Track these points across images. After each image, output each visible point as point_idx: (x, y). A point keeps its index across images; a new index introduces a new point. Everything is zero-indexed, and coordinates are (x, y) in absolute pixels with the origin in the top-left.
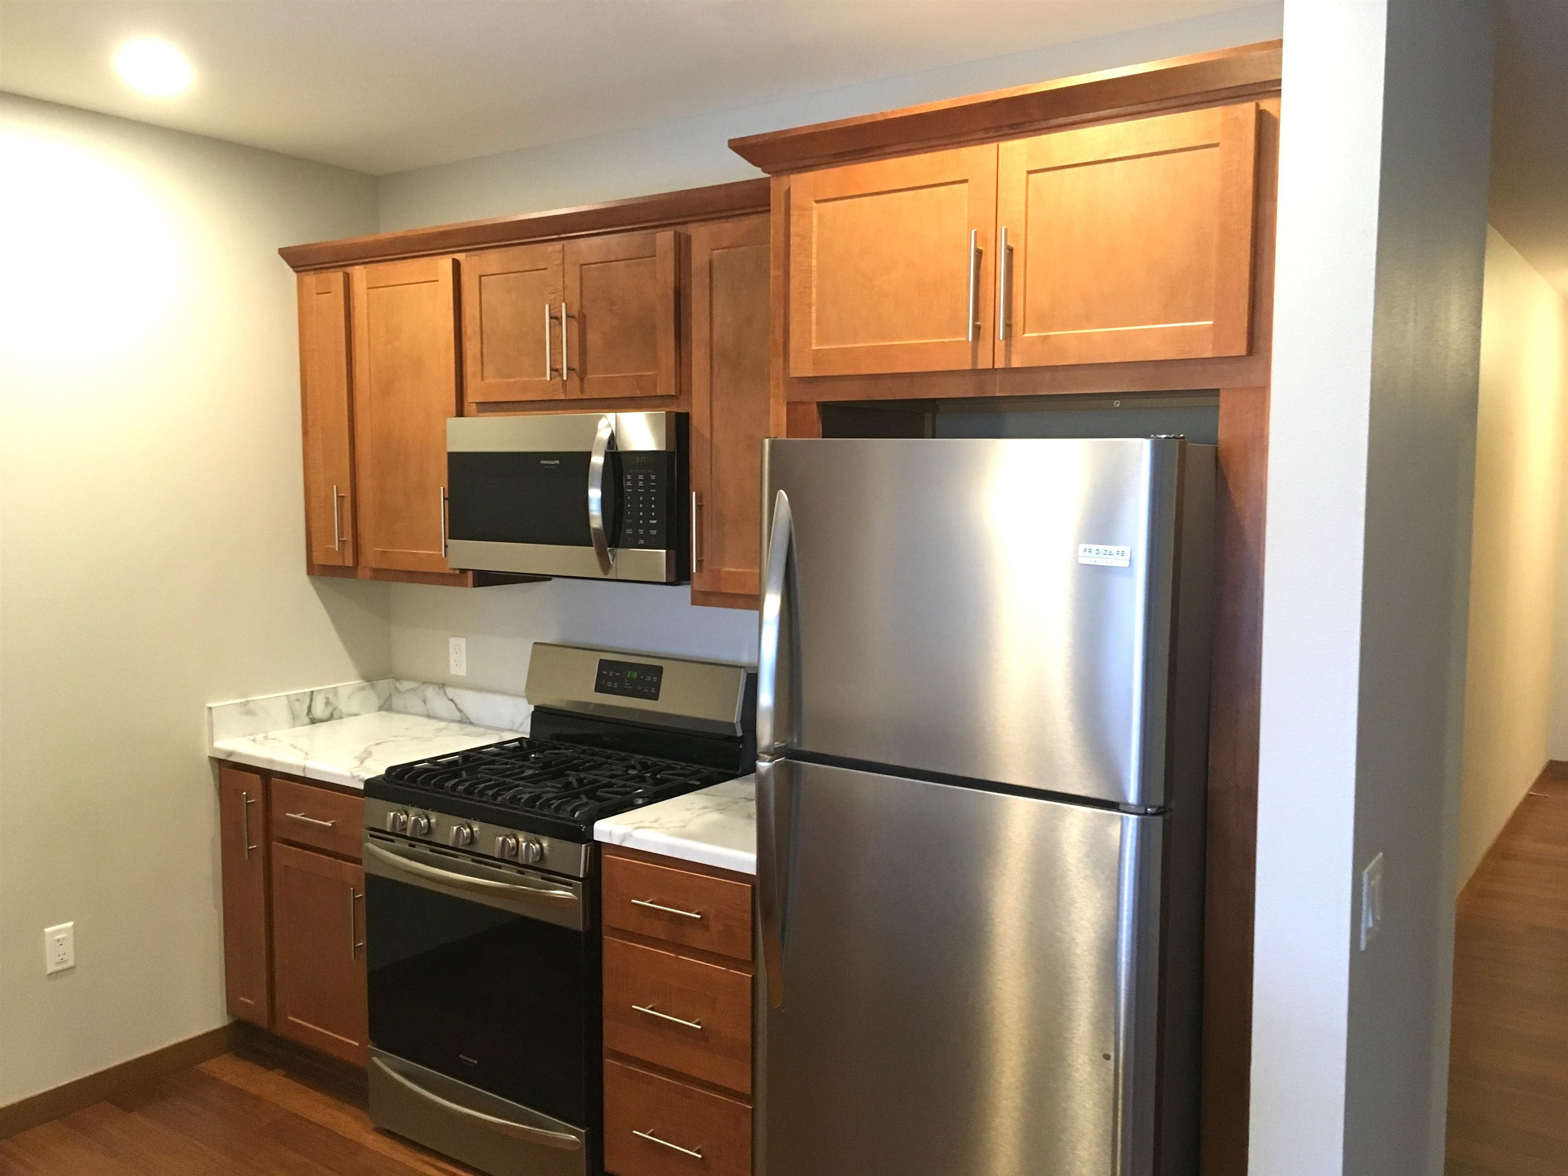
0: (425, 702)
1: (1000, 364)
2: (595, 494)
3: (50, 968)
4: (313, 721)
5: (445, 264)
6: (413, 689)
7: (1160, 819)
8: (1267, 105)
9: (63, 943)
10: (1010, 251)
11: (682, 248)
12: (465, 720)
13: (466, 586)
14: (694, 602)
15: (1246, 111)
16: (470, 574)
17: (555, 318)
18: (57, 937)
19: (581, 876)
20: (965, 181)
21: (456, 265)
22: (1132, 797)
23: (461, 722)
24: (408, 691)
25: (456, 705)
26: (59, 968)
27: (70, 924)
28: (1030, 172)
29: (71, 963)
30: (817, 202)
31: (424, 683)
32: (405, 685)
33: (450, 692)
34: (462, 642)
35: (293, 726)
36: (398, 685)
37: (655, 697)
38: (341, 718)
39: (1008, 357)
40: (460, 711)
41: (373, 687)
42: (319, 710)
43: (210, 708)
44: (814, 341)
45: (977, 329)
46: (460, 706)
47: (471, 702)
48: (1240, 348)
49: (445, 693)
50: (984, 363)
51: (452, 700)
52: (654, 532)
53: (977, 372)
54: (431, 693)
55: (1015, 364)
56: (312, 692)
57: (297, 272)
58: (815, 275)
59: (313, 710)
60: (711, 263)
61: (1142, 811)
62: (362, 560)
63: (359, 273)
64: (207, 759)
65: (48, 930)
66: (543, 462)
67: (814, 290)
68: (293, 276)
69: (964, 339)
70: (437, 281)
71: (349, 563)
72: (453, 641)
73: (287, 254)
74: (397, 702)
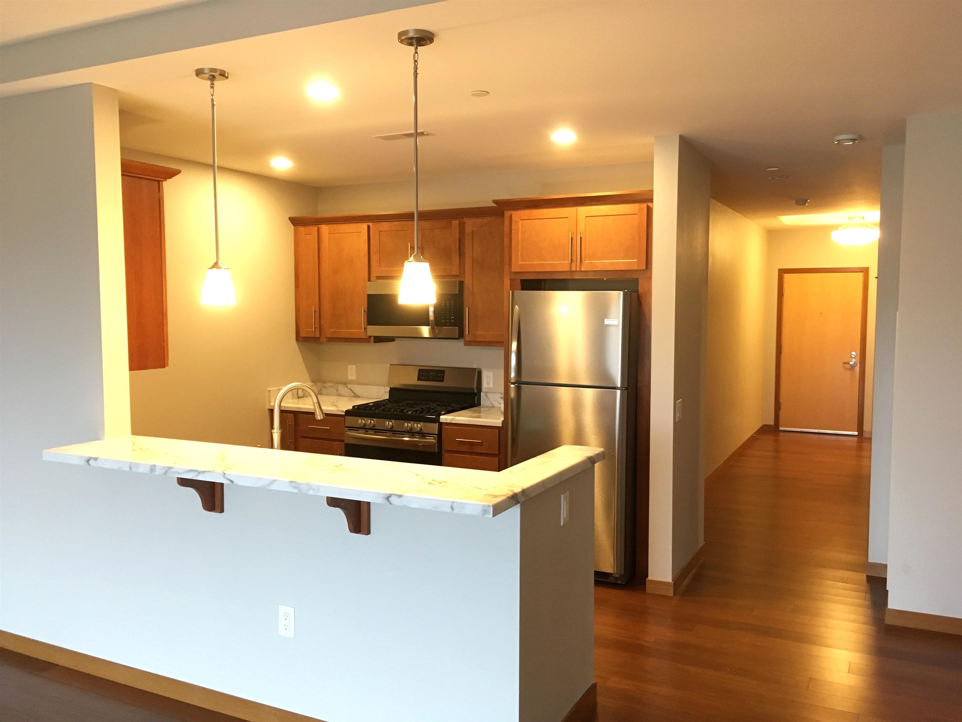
0: (337, 390)
1: (578, 270)
2: (431, 309)
4: (299, 397)
5: (365, 226)
6: (332, 386)
7: (626, 391)
8: (650, 204)
10: (581, 238)
11: (462, 227)
12: (356, 396)
13: (370, 342)
14: (465, 345)
15: (644, 206)
16: (372, 338)
19: (437, 433)
20: (568, 218)
21: (369, 227)
22: (619, 385)
23: (354, 397)
24: (329, 387)
25: (352, 391)
28: (586, 217)
30: (521, 220)
31: (336, 383)
32: (328, 384)
33: (349, 386)
34: (354, 367)
35: (293, 399)
36: (324, 384)
37: (442, 381)
38: (306, 397)
39: (580, 268)
40: (354, 393)
41: (316, 385)
42: (300, 393)
43: (269, 390)
44: (520, 261)
45: (571, 259)
46: (354, 391)
47: (358, 389)
48: (644, 268)
49: (347, 386)
50: (573, 269)
51: (350, 389)
52: (453, 321)
53: (571, 272)
54: (340, 387)
55: (583, 270)
57: (294, 226)
58: (520, 241)
59: (298, 393)
60: (473, 232)
61: (621, 389)
62: (322, 335)
63: (325, 229)
64: (267, 410)
67: (520, 246)
68: (292, 227)
69: (567, 262)
70: (361, 232)
71: (318, 335)
72: (350, 367)
73: (291, 219)
74: (324, 391)
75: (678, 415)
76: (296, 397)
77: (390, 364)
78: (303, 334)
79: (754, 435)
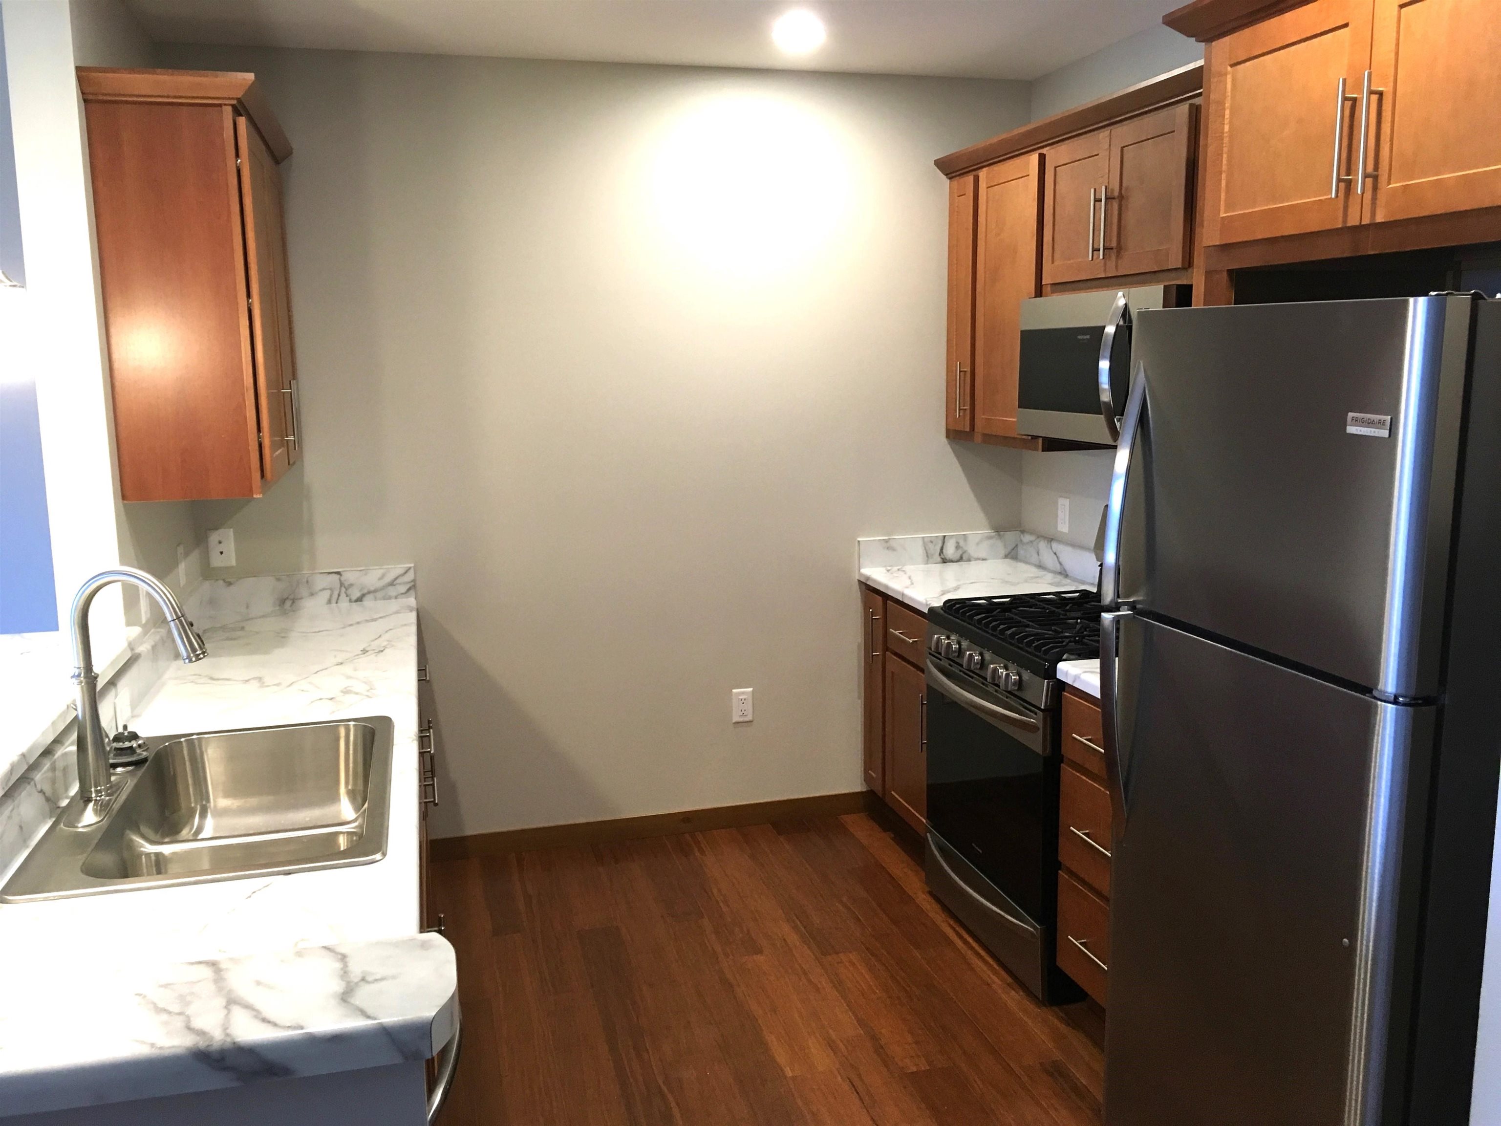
0: (1037, 553)
1: (1366, 221)
2: (1104, 365)
3: (736, 719)
4: (944, 561)
5: (1035, 159)
6: (1032, 542)
9: (744, 702)
10: (1381, 95)
12: (1064, 574)
13: (1036, 449)
16: (1040, 440)
17: (1097, 200)
18: (741, 697)
19: (1042, 708)
20: (1347, 24)
21: (1042, 159)
23: (1059, 573)
24: (1028, 543)
25: (1057, 557)
26: (741, 719)
27: (751, 689)
29: (749, 718)
30: (1232, 66)
31: (1039, 537)
32: (1027, 538)
33: (1055, 545)
34: (1068, 502)
35: (927, 564)
38: (969, 560)
39: (1373, 214)
40: (1060, 564)
41: (1000, 537)
42: (950, 551)
43: (859, 541)
44: (1222, 208)
46: (1060, 560)
47: (1067, 555)
49: (1051, 548)
50: (1353, 221)
51: (1055, 554)
54: (1043, 546)
55: (1379, 219)
56: (945, 536)
57: (950, 178)
58: (1226, 140)
59: (944, 551)
61: (1392, 700)
62: (977, 426)
63: (983, 178)
64: (857, 581)
65: (734, 691)
66: (1079, 337)
67: (1225, 156)
68: (946, 181)
69: (1329, 197)
70: (1028, 175)
71: (968, 429)
72: (1062, 502)
73: (940, 164)
74: (1021, 552)
76: (939, 559)
78: (951, 424)
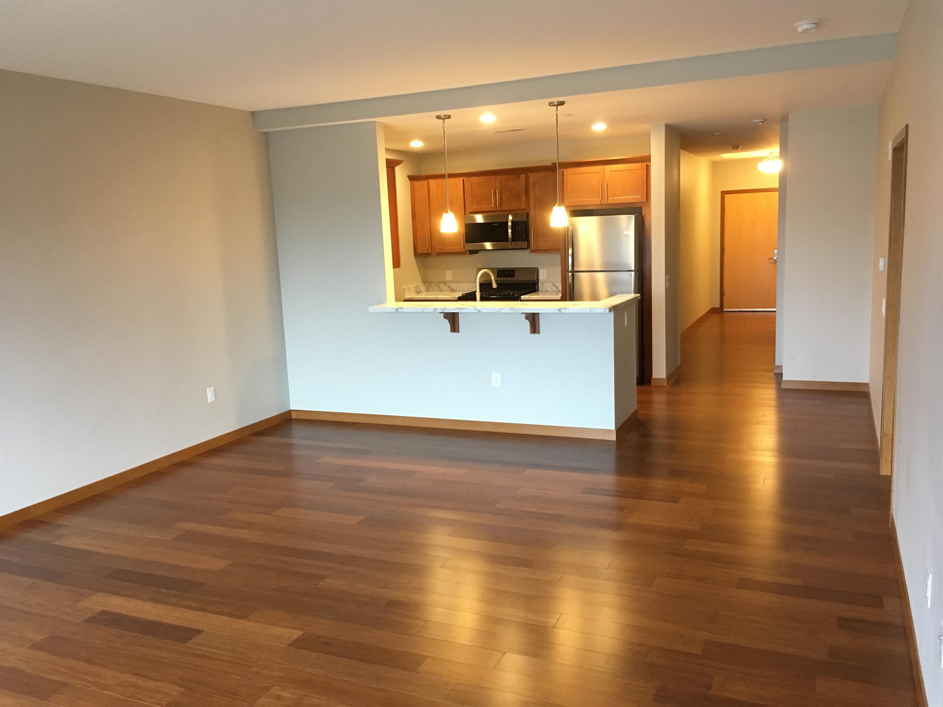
0: (439, 288)
1: (606, 203)
2: (510, 231)
5: (461, 179)
6: (436, 285)
7: (637, 272)
8: (648, 163)
10: (607, 184)
11: (527, 179)
12: (453, 290)
13: (467, 254)
14: (531, 252)
15: (645, 164)
16: (468, 251)
17: (495, 193)
20: (598, 172)
21: (463, 180)
22: (633, 269)
23: (452, 291)
24: (434, 286)
25: (450, 287)
28: (610, 171)
30: (570, 174)
31: (439, 283)
32: (433, 284)
33: (448, 284)
34: (450, 271)
36: (430, 284)
37: (514, 277)
39: (607, 202)
40: (451, 288)
43: (404, 288)
45: (602, 197)
47: (454, 286)
48: (645, 200)
50: (603, 203)
51: (449, 286)
52: (524, 238)
53: (601, 204)
54: (442, 286)
55: (608, 203)
56: (417, 286)
57: (410, 181)
58: (569, 187)
60: (534, 181)
61: (634, 271)
62: (433, 251)
63: (432, 181)
66: (493, 224)
67: (569, 190)
69: (599, 199)
70: (457, 183)
71: (430, 252)
72: (447, 272)
73: (409, 177)
75: (667, 284)
76: (416, 293)
77: (478, 269)
78: (419, 251)
79: (706, 314)
